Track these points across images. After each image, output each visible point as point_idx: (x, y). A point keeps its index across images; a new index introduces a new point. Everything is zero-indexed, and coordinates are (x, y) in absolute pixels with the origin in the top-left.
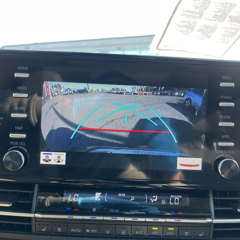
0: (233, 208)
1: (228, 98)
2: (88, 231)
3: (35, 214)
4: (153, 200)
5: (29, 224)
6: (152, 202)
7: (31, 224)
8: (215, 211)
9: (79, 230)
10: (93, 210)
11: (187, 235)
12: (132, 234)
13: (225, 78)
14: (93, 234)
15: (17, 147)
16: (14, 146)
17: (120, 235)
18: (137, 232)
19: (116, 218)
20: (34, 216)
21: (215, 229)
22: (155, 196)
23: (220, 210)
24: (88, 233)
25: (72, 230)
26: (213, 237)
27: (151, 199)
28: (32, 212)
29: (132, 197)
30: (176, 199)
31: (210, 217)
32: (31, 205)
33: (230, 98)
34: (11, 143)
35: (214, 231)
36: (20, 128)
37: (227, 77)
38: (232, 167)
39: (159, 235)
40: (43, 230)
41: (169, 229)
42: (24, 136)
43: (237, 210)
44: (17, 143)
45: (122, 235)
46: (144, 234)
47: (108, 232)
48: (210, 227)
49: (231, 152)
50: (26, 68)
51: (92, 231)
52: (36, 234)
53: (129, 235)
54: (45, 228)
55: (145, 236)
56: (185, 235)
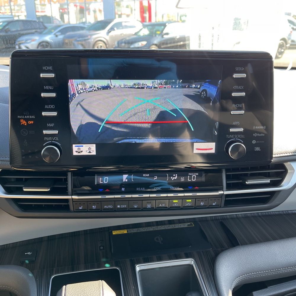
0: (242, 181)
1: (240, 88)
2: (119, 206)
3: (73, 196)
4: (174, 178)
5: (67, 204)
6: (173, 180)
7: (68, 204)
8: (227, 184)
9: (111, 207)
10: (122, 190)
11: (203, 205)
12: (156, 207)
13: (238, 69)
14: (122, 209)
15: (51, 142)
16: (48, 141)
17: (146, 208)
18: (160, 205)
19: (143, 195)
20: (71, 198)
21: (226, 199)
22: (175, 175)
23: (232, 183)
24: (118, 209)
25: (105, 207)
26: (224, 205)
27: (172, 177)
28: (69, 194)
29: (155, 177)
30: (193, 176)
31: (222, 189)
32: (66, 189)
33: (242, 87)
34: (45, 138)
35: (225, 200)
36: (52, 125)
37: (240, 68)
38: (240, 150)
39: (179, 206)
40: (80, 208)
41: (187, 201)
42: (56, 132)
43: (245, 183)
44: (50, 138)
45: (148, 208)
46: (166, 206)
47: (136, 207)
48: (222, 197)
49: (241, 136)
50: (51, 68)
51: (122, 206)
52: (74, 212)
53: (154, 208)
54: (82, 206)
55: (167, 207)
56: (201, 205)
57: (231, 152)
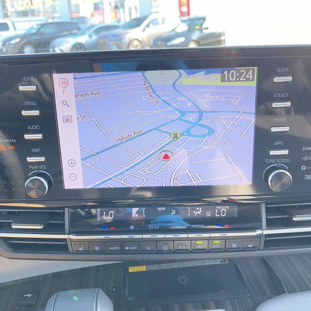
0: (288, 216)
1: (283, 96)
2: (127, 248)
3: (70, 236)
4: (197, 212)
6: (195, 215)
7: (66, 243)
8: (267, 220)
9: (118, 248)
10: (131, 228)
11: (235, 247)
12: (175, 249)
13: (280, 71)
14: (133, 250)
15: (37, 171)
16: (34, 170)
17: (162, 251)
18: (180, 247)
19: (156, 236)
20: (68, 238)
21: (267, 239)
22: (199, 208)
23: (275, 219)
24: (127, 250)
25: (110, 248)
26: (264, 247)
27: (194, 211)
28: (66, 232)
29: (173, 211)
30: (223, 210)
31: (260, 228)
32: (63, 225)
33: (287, 95)
34: (30, 167)
35: (265, 240)
36: (38, 150)
37: (283, 69)
39: (203, 248)
40: (80, 249)
41: (215, 242)
42: (42, 159)
43: (293, 219)
44: (36, 167)
45: (164, 251)
46: (188, 248)
47: (148, 249)
48: (260, 237)
49: (285, 161)
50: (31, 78)
51: (131, 248)
52: (73, 253)
53: (171, 250)
54: (82, 247)
55: (189, 250)
56: (233, 247)
57: (271, 182)
